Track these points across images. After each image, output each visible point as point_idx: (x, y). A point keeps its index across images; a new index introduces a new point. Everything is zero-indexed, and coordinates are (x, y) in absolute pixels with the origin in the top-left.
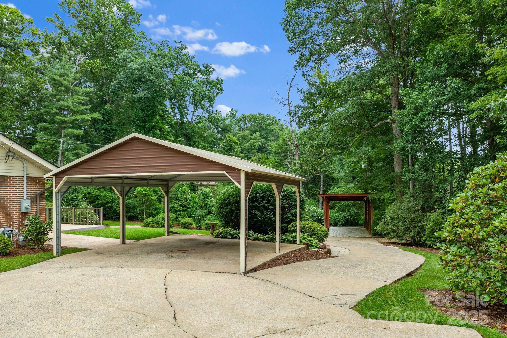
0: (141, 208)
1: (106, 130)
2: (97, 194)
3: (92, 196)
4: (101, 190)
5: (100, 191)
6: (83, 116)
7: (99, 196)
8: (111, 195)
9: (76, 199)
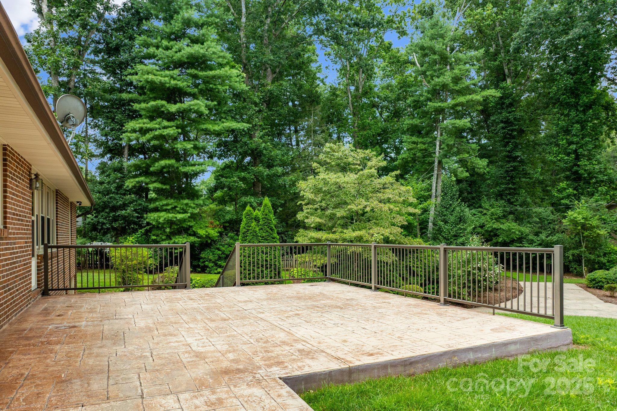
0: (576, 252)
1: (507, 122)
2: (495, 226)
3: (486, 231)
4: (501, 221)
5: (498, 221)
6: (469, 97)
7: (497, 229)
8: (518, 227)
9: (462, 235)
